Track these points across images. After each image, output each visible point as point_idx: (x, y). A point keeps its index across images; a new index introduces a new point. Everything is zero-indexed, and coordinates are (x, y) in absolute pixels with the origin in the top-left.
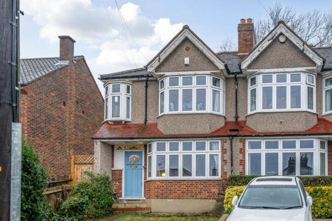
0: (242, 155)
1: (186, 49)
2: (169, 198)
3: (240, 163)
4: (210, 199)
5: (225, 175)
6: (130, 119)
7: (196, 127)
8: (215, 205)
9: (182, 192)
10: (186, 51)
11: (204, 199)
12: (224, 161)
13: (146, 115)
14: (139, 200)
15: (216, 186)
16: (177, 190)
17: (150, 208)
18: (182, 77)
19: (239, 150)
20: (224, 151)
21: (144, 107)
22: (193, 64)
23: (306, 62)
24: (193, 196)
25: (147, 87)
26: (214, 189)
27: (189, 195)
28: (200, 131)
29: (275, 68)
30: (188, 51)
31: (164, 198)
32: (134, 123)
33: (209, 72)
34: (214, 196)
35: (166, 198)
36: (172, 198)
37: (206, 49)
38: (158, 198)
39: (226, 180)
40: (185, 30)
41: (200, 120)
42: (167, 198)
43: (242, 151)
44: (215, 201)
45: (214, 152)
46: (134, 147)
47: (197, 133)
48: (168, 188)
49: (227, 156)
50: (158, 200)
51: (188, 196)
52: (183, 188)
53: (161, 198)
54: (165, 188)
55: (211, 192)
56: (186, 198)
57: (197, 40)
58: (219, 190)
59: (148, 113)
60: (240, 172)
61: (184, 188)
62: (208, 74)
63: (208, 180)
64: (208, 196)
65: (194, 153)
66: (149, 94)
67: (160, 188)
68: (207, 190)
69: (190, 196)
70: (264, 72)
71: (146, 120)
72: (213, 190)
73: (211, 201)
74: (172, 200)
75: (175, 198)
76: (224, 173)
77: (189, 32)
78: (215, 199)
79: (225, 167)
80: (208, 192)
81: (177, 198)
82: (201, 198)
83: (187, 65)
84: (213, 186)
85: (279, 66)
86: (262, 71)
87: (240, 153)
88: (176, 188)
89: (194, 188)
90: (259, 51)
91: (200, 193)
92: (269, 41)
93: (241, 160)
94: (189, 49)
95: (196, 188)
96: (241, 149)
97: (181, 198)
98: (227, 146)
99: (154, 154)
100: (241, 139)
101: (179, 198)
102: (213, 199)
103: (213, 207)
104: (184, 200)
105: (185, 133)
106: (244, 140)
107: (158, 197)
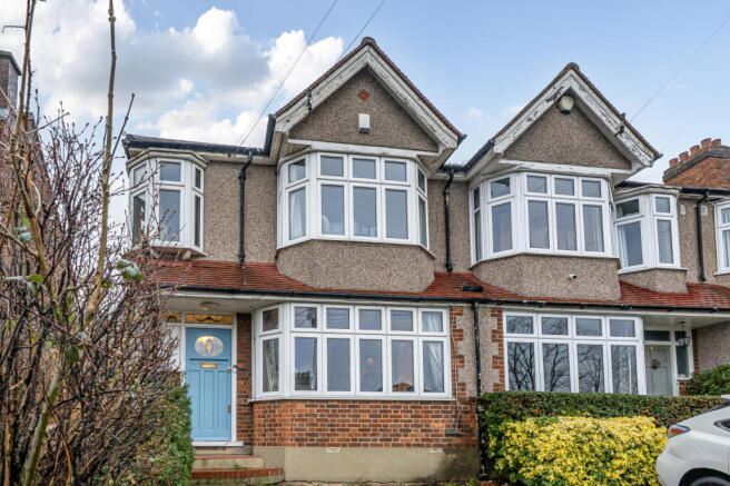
0: (496, 344)
1: (360, 95)
2: (330, 445)
3: (494, 362)
4: (428, 446)
5: (462, 390)
6: (200, 250)
7: (391, 275)
8: (440, 460)
9: (361, 430)
10: (360, 101)
11: (415, 445)
12: (457, 358)
13: (242, 242)
14: (224, 448)
15: (441, 416)
16: (350, 425)
17: (282, 471)
18: (351, 156)
19: (490, 334)
20: (457, 334)
21: (237, 225)
22: (378, 132)
23: (611, 159)
24: (390, 440)
25: (242, 178)
26: (437, 422)
27: (379, 438)
28: (398, 285)
29: (554, 162)
30: (364, 99)
31: (316, 445)
32: (211, 258)
33: (413, 154)
34: (437, 440)
35: (323, 443)
36: (337, 445)
37: (416, 97)
38: (301, 445)
39: (463, 401)
40: (366, 48)
41: (398, 260)
42: (323, 445)
43: (497, 336)
44: (440, 450)
45: (433, 335)
46: (209, 318)
47: (392, 289)
48: (327, 421)
49: (465, 347)
50: (300, 448)
51: (376, 440)
52: (364, 421)
53: (307, 445)
54: (318, 420)
55: (430, 431)
56: (372, 445)
57: (395, 75)
58: (448, 426)
59: (247, 241)
60: (495, 385)
61: (367, 421)
62: (411, 159)
63: (422, 402)
64: (423, 440)
65: (386, 335)
66: (248, 196)
67: (304, 420)
68: (419, 426)
69: (381, 440)
70: (532, 168)
71: (242, 256)
72: (434, 425)
73: (432, 450)
74: (338, 449)
75: (344, 445)
76: (458, 386)
77: (375, 54)
78: (439, 446)
79: (460, 370)
80: (423, 431)
81: (350, 445)
82: (408, 445)
83: (364, 132)
84: (433, 417)
85: (561, 160)
86: (527, 164)
87: (493, 341)
88: (348, 421)
89: (390, 421)
90: (529, 120)
91: (406, 431)
92: (548, 101)
93: (494, 357)
94: (367, 95)
95: (395, 421)
96: (494, 331)
97: (359, 445)
98: (464, 322)
99: (287, 332)
100: (493, 310)
101: (354, 445)
102: (435, 446)
103: (437, 466)
104: (366, 449)
105: (363, 288)
106: (500, 311)
107: (300, 442)
